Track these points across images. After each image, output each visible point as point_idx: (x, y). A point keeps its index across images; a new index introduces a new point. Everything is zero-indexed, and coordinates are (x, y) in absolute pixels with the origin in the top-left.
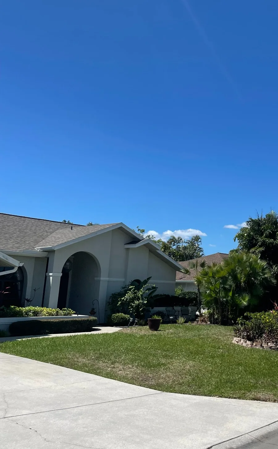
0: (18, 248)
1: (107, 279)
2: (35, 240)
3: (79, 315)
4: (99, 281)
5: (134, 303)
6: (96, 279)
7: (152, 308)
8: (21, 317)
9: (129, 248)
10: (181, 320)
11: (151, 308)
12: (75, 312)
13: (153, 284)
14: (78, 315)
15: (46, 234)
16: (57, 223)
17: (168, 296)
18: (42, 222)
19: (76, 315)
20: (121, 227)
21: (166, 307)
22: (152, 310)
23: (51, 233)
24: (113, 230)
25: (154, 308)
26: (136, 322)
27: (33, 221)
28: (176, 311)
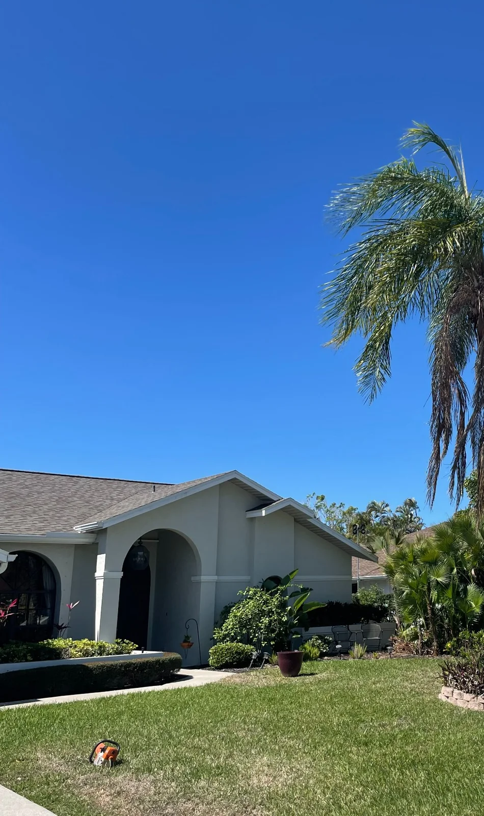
0: (40, 529)
1: (216, 578)
2: (83, 514)
3: (145, 652)
4: (199, 583)
5: (262, 623)
6: (193, 578)
7: (307, 630)
8: (21, 662)
9: (255, 517)
10: (358, 649)
11: (303, 629)
12: (137, 646)
13: (299, 582)
14: (143, 652)
15: (108, 502)
16: (139, 483)
17: (338, 604)
18: (111, 483)
19: (139, 652)
20: (235, 479)
21: (333, 625)
22: (307, 632)
23: (119, 501)
24: (220, 484)
25: (310, 628)
26: (266, 659)
27: (92, 482)
28: (352, 633)
